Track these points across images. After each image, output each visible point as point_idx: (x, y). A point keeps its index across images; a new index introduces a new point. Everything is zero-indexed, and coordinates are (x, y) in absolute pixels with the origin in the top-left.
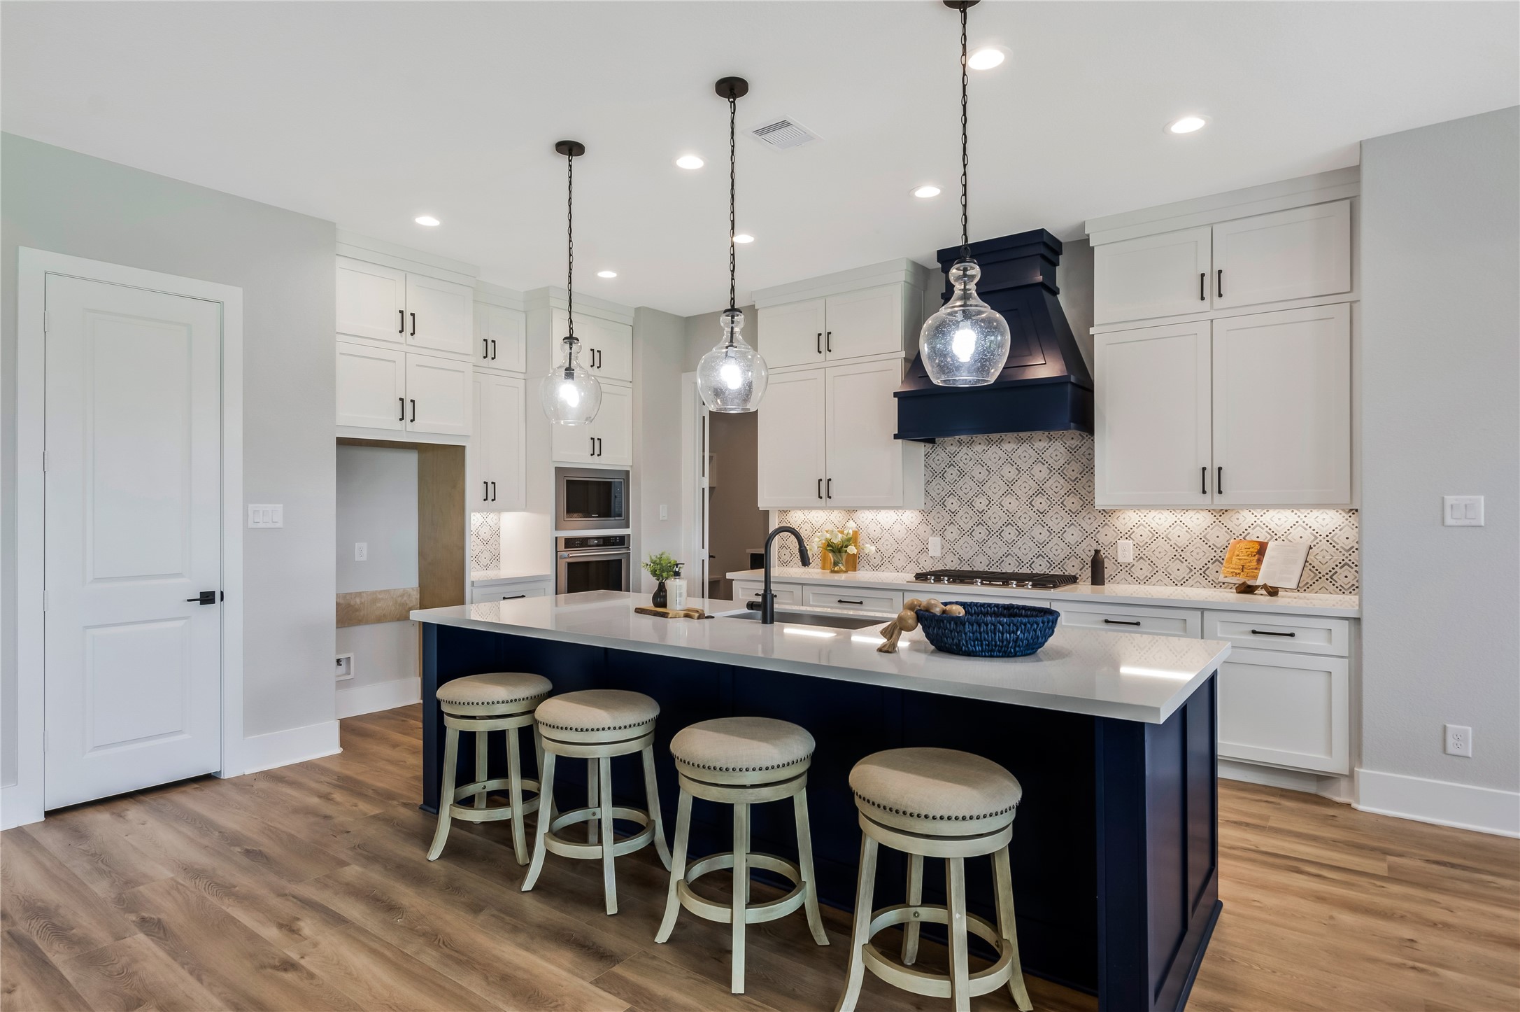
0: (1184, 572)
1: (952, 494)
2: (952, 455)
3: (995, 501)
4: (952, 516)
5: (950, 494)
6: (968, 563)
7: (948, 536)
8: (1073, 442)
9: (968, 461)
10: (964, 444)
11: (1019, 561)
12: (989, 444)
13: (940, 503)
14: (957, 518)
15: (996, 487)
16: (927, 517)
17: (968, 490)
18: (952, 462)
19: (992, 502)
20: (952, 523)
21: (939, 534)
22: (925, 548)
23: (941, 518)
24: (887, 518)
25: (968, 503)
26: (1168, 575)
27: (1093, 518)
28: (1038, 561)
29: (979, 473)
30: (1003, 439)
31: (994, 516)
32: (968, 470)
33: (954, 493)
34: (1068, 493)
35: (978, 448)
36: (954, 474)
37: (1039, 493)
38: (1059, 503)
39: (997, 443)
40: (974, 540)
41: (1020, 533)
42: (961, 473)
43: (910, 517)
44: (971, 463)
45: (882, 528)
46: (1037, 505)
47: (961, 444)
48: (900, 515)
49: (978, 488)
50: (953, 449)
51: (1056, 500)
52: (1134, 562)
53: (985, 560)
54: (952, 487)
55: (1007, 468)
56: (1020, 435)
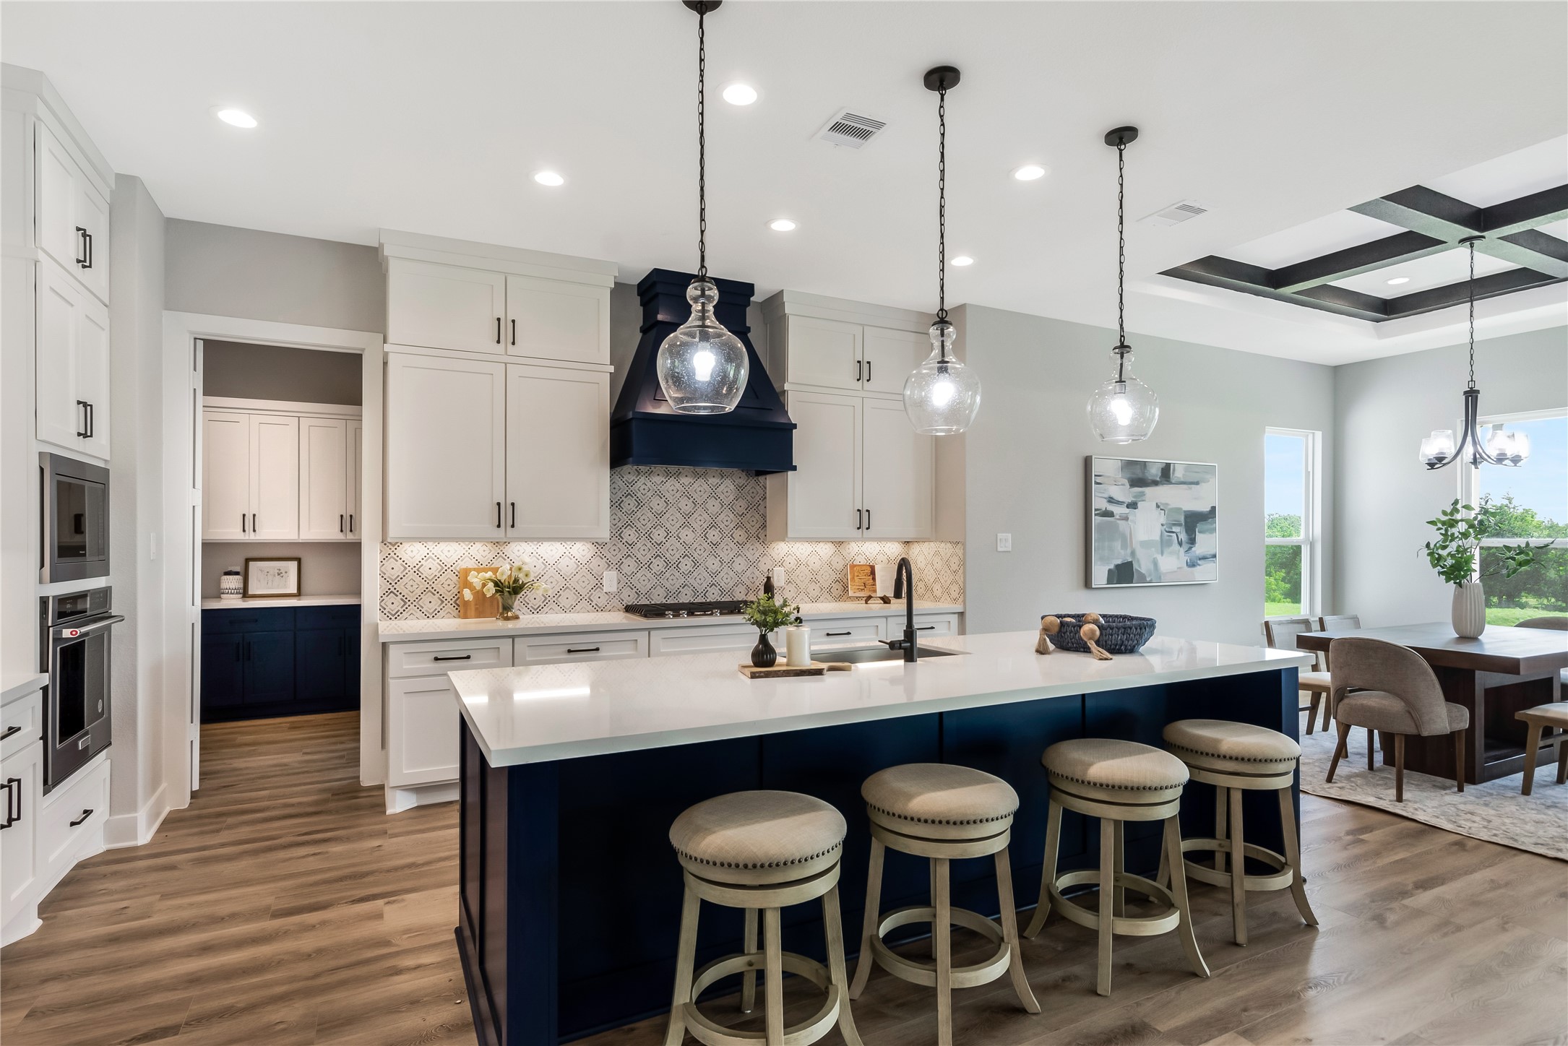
0: (817, 592)
1: (629, 525)
2: (630, 484)
3: (672, 533)
4: (630, 548)
5: (627, 525)
6: (646, 596)
7: (625, 569)
8: (740, 480)
9: (646, 491)
10: (642, 474)
11: (695, 591)
12: (667, 476)
13: (617, 535)
14: (635, 551)
15: (673, 519)
16: (601, 550)
17: (646, 521)
18: (629, 491)
19: (670, 535)
20: (629, 555)
21: (615, 568)
22: (599, 584)
23: (617, 550)
24: (552, 551)
25: (646, 535)
26: (807, 594)
27: (755, 549)
28: (711, 590)
29: (657, 504)
30: (680, 473)
31: (671, 548)
32: (646, 501)
33: (631, 524)
34: (737, 527)
35: (657, 479)
36: (632, 505)
37: (712, 526)
38: (729, 535)
39: (675, 476)
40: (652, 572)
41: (696, 564)
42: (639, 504)
43: (581, 551)
44: (649, 494)
45: (545, 563)
46: (711, 538)
47: (639, 474)
48: (568, 548)
49: (656, 520)
50: (631, 478)
51: (727, 533)
52: (785, 586)
53: (662, 592)
54: (629, 517)
55: (684, 501)
56: (696, 470)
